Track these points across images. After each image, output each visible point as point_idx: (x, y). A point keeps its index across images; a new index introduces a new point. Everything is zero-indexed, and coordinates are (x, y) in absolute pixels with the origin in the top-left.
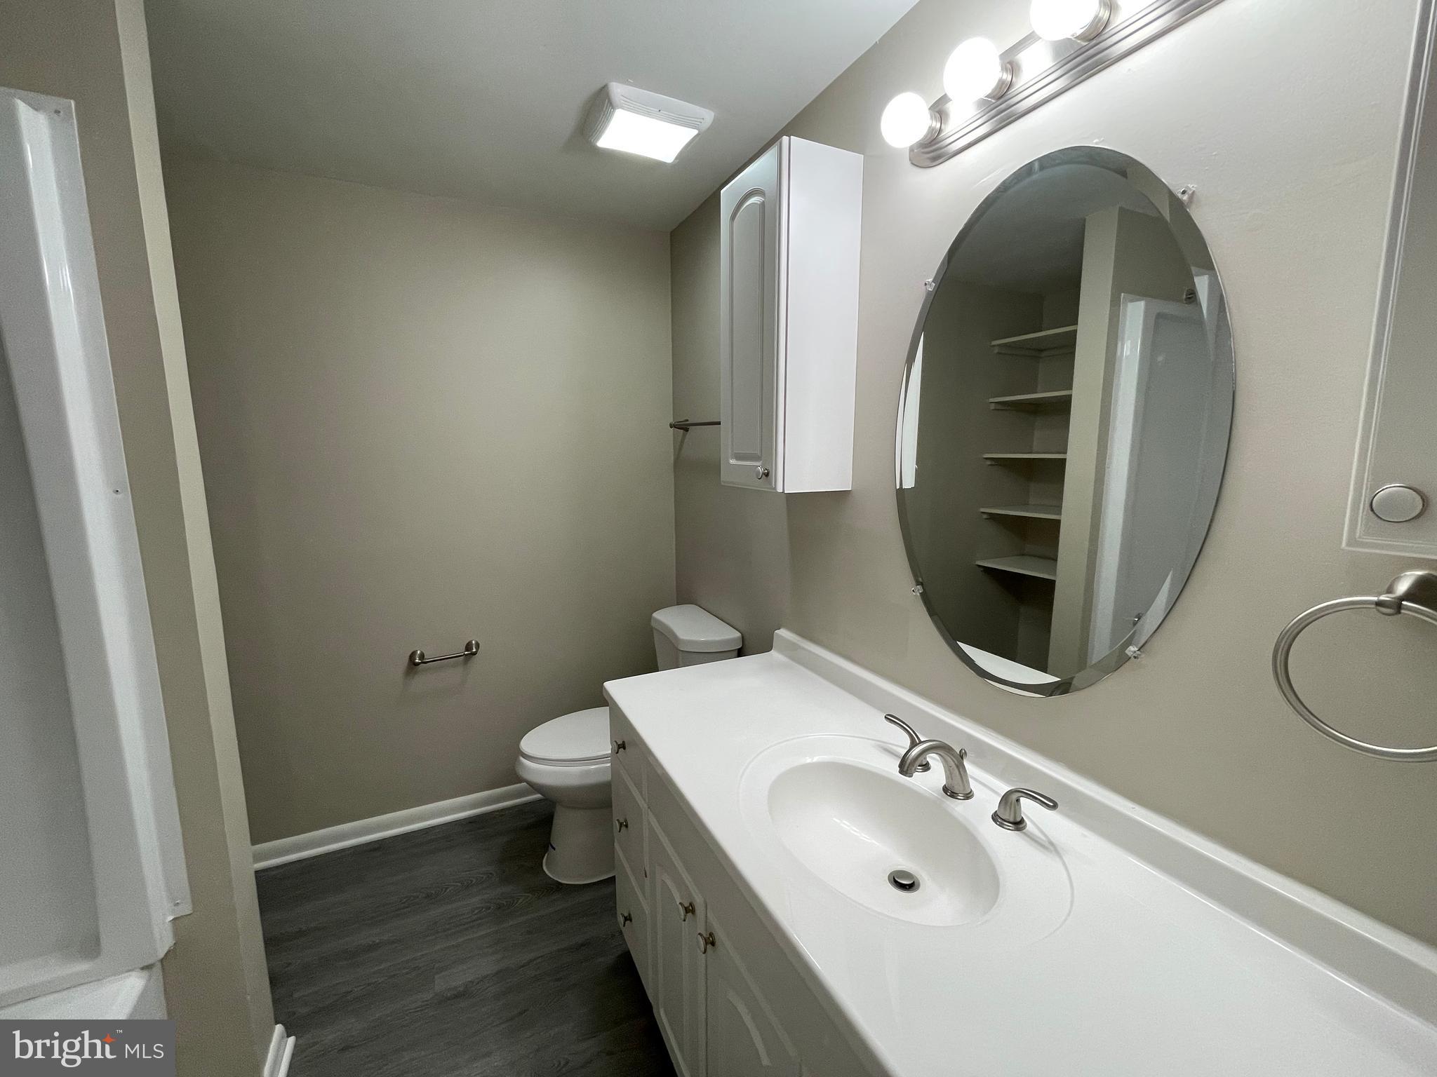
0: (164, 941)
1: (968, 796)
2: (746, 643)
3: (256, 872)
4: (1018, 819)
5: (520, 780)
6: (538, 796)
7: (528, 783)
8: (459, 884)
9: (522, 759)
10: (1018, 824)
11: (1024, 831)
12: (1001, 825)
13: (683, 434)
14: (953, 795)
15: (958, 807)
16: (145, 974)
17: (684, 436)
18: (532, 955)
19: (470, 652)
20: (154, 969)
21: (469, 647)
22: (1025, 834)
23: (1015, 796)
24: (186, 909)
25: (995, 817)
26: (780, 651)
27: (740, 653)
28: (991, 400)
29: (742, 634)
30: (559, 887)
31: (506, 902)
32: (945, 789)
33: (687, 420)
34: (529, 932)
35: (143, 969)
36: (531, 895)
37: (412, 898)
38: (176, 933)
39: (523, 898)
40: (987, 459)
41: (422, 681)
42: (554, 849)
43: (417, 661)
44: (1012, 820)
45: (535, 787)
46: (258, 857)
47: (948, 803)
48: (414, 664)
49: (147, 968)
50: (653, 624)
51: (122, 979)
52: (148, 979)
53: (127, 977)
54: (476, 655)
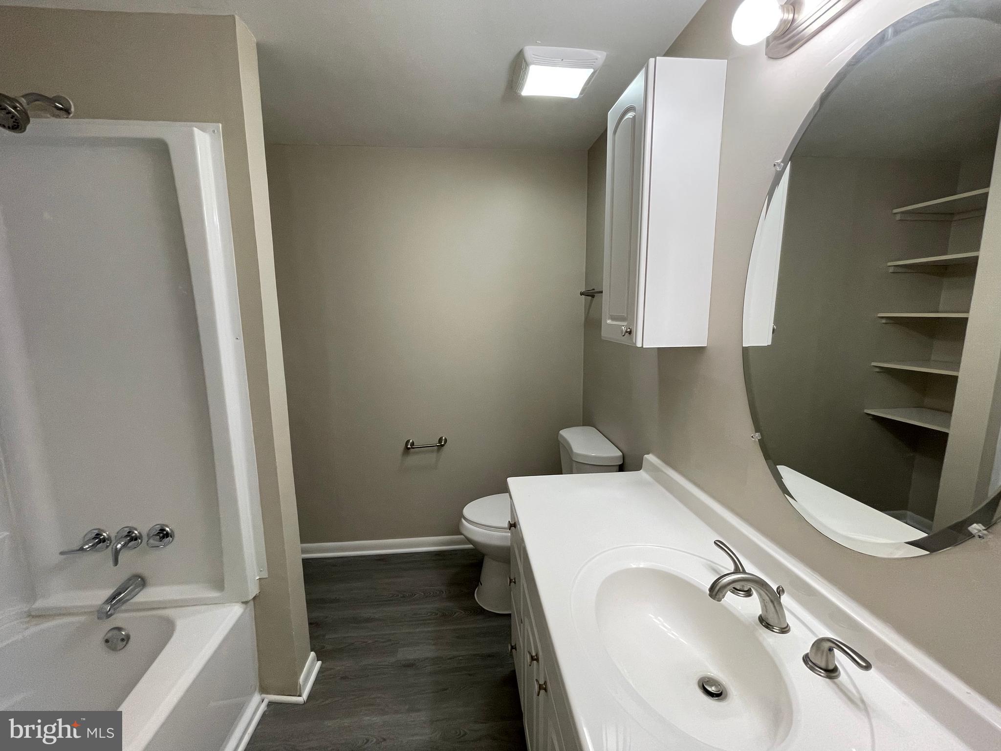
0: (253, 590)
1: (785, 630)
2: (627, 461)
3: (303, 559)
4: (831, 667)
5: (461, 534)
6: (471, 546)
7: (466, 537)
8: (422, 594)
9: (463, 521)
10: (831, 672)
11: (835, 680)
12: (812, 669)
13: (591, 299)
14: (768, 626)
15: (770, 639)
16: (244, 606)
17: (591, 301)
18: (455, 653)
19: (441, 444)
20: (249, 604)
21: (440, 440)
22: (835, 683)
23: (828, 645)
24: (265, 575)
25: (806, 659)
26: (646, 471)
27: (621, 468)
28: (889, 264)
29: (623, 454)
30: (481, 611)
31: (448, 613)
32: (761, 620)
33: (594, 289)
34: (458, 637)
35: (243, 603)
36: (463, 613)
37: (395, 595)
38: (261, 586)
39: (459, 613)
40: (882, 318)
41: (413, 460)
42: (481, 584)
43: (409, 446)
44: (823, 665)
45: (469, 541)
46: (304, 551)
47: (761, 631)
48: (409, 448)
49: (245, 603)
50: (559, 439)
51: (233, 606)
52: (245, 609)
53: (235, 605)
54: (445, 447)
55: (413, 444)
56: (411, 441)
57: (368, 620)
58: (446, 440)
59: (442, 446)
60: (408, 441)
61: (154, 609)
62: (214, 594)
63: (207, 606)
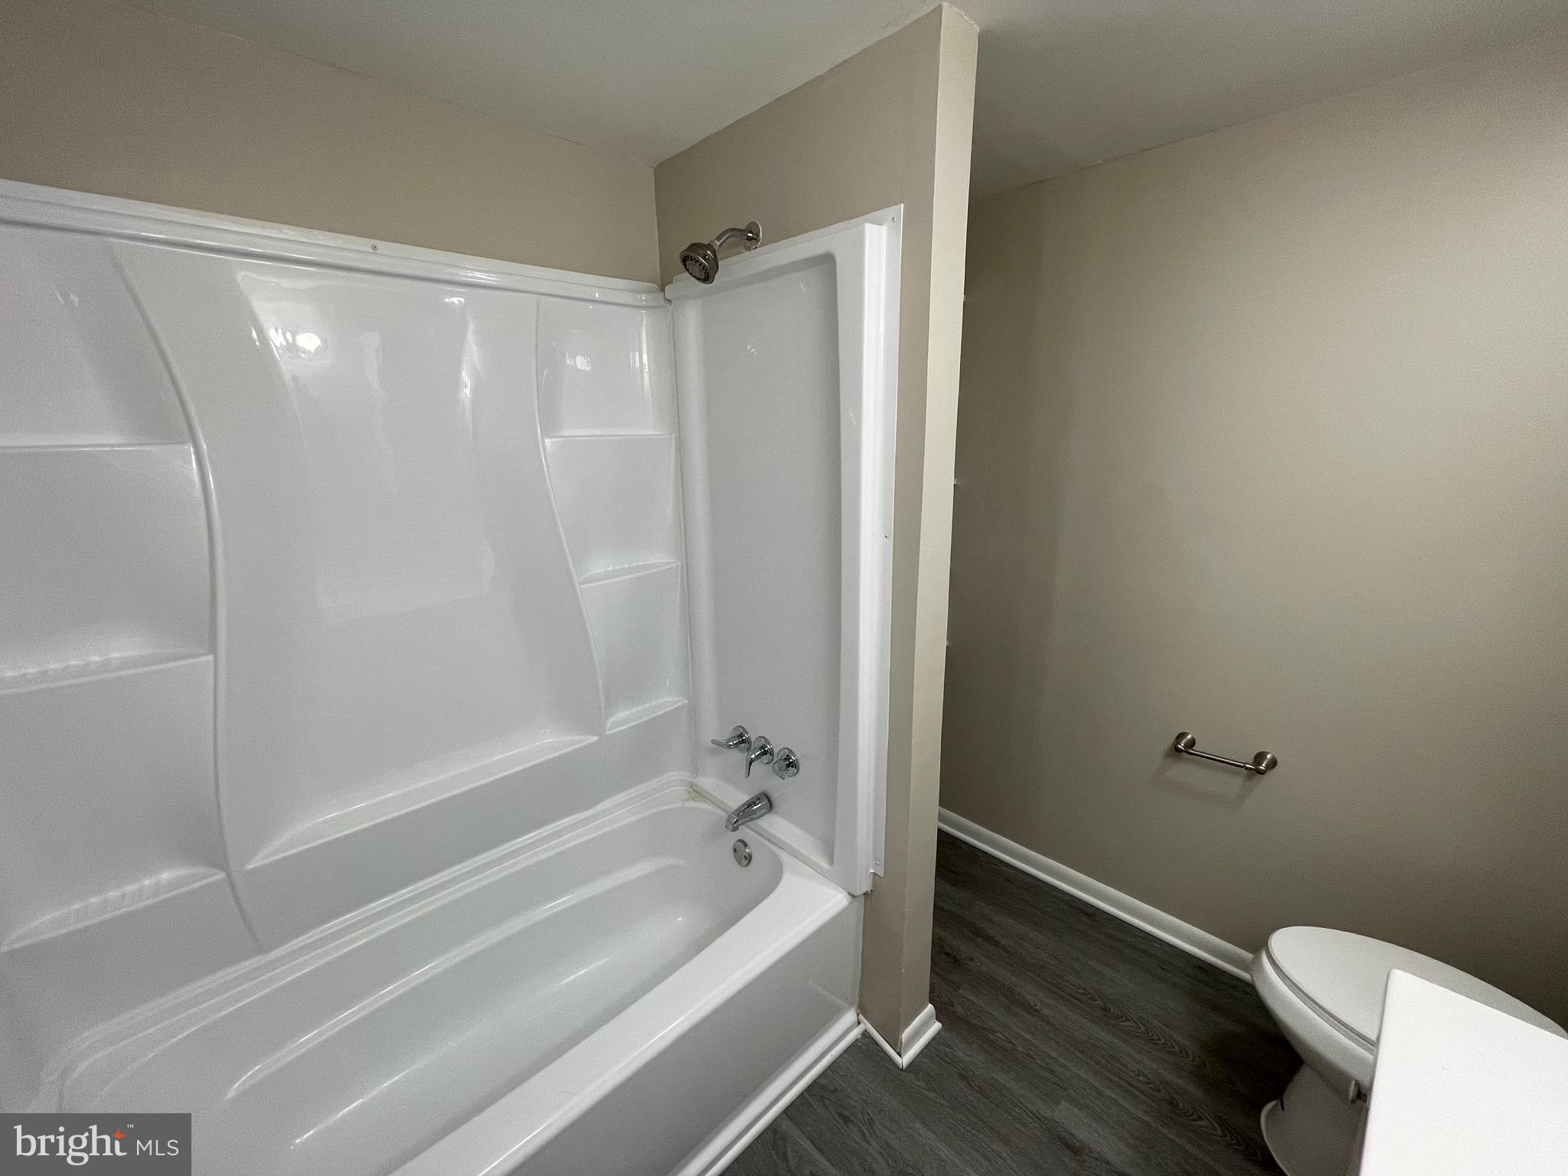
0: (864, 885)
16: (851, 898)
20: (857, 899)
24: (881, 871)
31: (1185, 1106)
35: (850, 893)
36: (1220, 1132)
38: (874, 884)
39: (1209, 1125)
41: (1185, 772)
42: (1283, 1105)
43: (1181, 746)
48: (1179, 750)
49: (853, 896)
51: (838, 889)
52: (851, 903)
53: (841, 892)
54: (1266, 777)
55: (1192, 744)
56: (1189, 737)
57: (1029, 1008)
58: (1273, 764)
59: (1261, 773)
60: (1182, 736)
61: (772, 843)
62: (825, 865)
63: (816, 873)
